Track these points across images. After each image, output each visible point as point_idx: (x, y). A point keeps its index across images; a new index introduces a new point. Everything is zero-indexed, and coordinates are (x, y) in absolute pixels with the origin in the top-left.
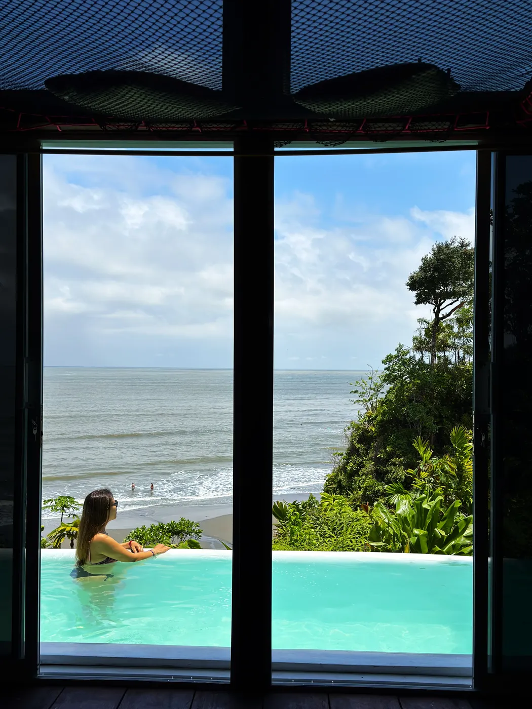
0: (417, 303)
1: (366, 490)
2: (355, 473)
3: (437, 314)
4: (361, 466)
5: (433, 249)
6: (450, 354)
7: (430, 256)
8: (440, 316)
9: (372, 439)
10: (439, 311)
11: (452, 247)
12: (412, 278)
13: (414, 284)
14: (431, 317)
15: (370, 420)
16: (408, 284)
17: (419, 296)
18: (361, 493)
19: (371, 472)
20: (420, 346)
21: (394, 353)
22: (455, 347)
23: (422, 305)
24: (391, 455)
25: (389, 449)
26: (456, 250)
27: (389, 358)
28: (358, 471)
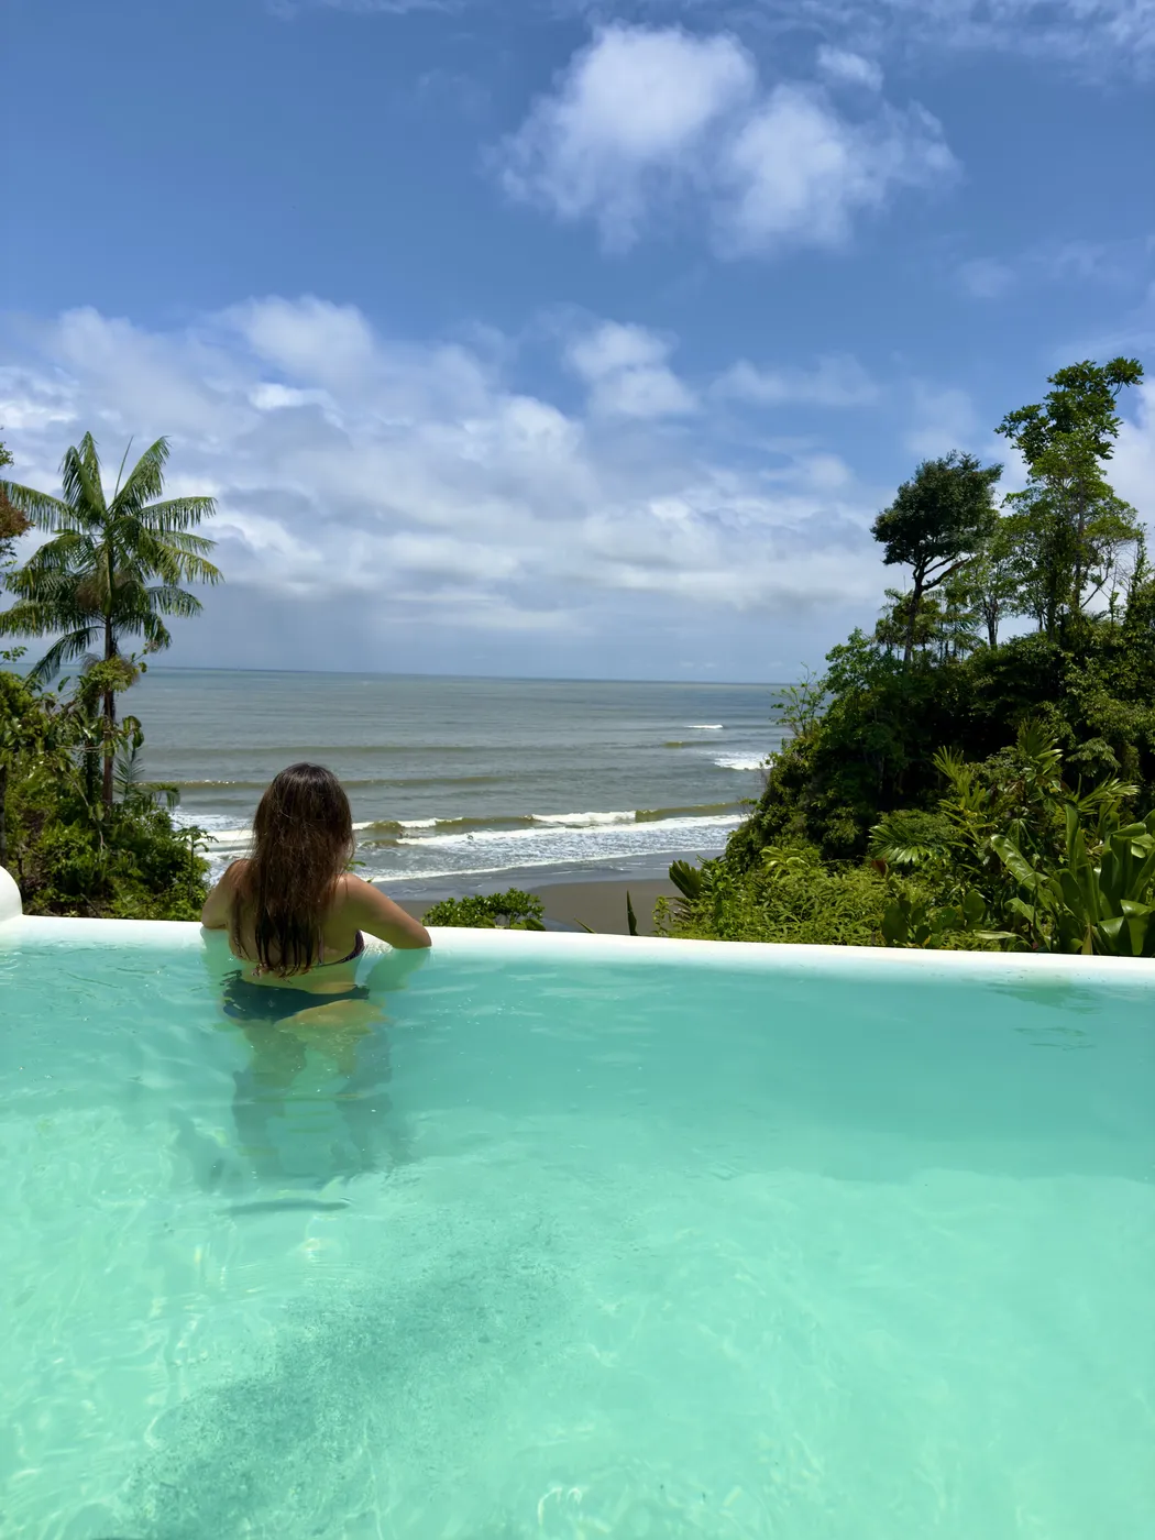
0: (888, 562)
2: (774, 829)
3: (918, 580)
4: (785, 819)
5: (917, 472)
6: (934, 648)
7: (912, 483)
8: (924, 583)
9: (804, 778)
10: (922, 575)
11: (949, 468)
12: (881, 519)
13: (883, 530)
14: (907, 587)
15: (801, 750)
16: (874, 530)
17: (890, 550)
19: (802, 830)
20: (885, 633)
21: (846, 643)
22: (941, 637)
23: (896, 565)
24: (834, 803)
25: (830, 794)
26: (956, 473)
27: (837, 652)
28: (779, 827)
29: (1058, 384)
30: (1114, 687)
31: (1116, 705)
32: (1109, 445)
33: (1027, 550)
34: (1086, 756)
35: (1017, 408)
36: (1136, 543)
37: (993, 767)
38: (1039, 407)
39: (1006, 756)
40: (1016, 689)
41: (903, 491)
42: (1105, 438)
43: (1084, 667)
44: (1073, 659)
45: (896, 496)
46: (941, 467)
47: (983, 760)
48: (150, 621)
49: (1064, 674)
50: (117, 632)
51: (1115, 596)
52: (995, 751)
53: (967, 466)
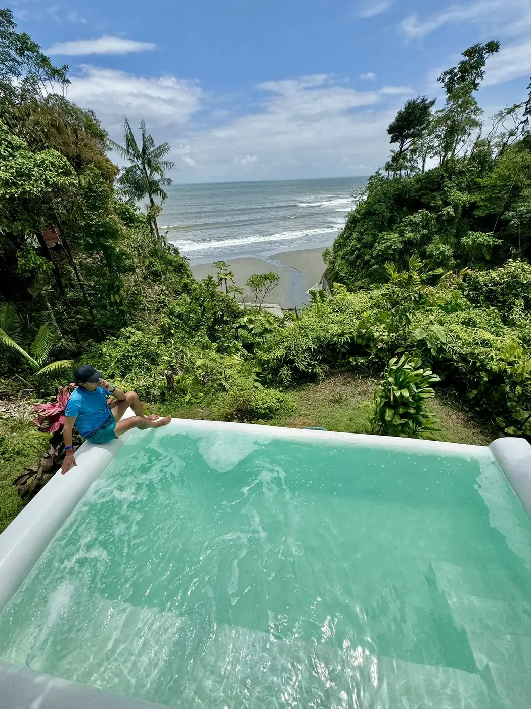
0: (391, 142)
1: (352, 247)
2: (348, 238)
3: (401, 149)
4: (351, 235)
5: (405, 105)
6: (403, 172)
7: (403, 110)
8: (402, 150)
9: (358, 221)
10: (402, 146)
11: (417, 102)
12: (390, 126)
13: (391, 130)
14: (397, 150)
15: (358, 211)
16: (388, 130)
17: (393, 137)
18: (350, 248)
19: (355, 239)
20: (388, 167)
21: (374, 174)
22: (406, 167)
23: (394, 143)
24: (365, 230)
25: (365, 227)
26: (419, 104)
27: (371, 178)
28: (349, 237)
29: (465, 55)
30: (459, 186)
31: (459, 193)
32: (479, 83)
33: (442, 130)
34: (444, 212)
35: (447, 70)
36: (479, 128)
37: (415, 217)
38: (455, 68)
39: (420, 213)
40: (426, 188)
41: (399, 113)
42: (477, 81)
43: (450, 180)
44: (448, 177)
45: (397, 115)
46: (414, 103)
47: (412, 215)
48: (161, 192)
49: (443, 182)
50: (153, 196)
51: (467, 151)
52: (416, 212)
53: (423, 101)
